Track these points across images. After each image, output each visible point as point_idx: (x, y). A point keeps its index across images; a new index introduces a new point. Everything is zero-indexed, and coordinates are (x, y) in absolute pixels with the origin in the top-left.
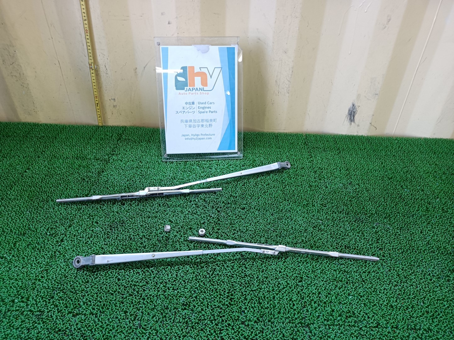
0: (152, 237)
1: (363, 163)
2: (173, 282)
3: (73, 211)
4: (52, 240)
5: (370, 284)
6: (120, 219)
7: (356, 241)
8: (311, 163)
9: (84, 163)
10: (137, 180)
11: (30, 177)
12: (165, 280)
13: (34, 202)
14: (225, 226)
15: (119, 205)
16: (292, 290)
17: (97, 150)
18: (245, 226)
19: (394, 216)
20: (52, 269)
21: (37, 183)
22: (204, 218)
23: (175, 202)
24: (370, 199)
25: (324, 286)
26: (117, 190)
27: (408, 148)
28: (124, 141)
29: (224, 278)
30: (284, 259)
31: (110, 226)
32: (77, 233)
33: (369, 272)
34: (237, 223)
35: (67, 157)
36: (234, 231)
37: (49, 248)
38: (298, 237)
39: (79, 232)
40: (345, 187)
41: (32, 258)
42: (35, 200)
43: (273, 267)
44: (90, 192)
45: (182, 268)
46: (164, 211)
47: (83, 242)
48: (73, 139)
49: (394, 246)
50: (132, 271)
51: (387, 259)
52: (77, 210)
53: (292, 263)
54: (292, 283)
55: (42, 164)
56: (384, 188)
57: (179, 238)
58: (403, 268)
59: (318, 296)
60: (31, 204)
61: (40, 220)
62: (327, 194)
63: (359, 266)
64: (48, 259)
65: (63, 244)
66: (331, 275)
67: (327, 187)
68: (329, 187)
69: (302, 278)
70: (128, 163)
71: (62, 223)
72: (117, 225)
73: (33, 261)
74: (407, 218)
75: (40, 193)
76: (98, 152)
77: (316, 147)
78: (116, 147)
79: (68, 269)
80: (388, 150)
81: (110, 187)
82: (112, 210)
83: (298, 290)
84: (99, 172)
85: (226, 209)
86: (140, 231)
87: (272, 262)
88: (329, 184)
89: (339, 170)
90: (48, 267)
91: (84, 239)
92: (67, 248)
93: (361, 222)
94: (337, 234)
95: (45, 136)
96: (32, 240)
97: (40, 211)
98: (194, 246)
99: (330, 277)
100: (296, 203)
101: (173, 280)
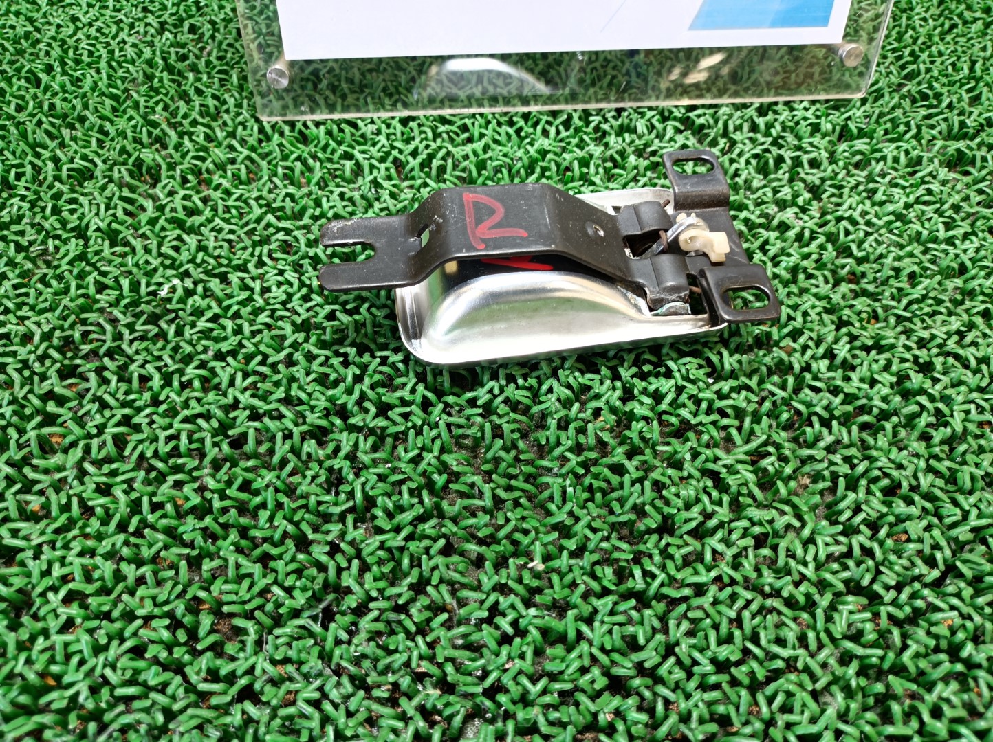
0: (406, 416)
6: (135, 286)
10: (221, 26)
14: (900, 290)
26: (94, 88)
31: (60, 350)
72: (118, 337)
81: (49, 69)
82: (73, 221)
86: (299, 372)
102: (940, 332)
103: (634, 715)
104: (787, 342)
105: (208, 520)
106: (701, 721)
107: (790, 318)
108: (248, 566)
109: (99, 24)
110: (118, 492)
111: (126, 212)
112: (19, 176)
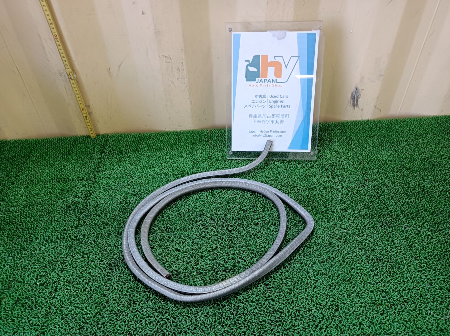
1: (376, 153)
2: (194, 329)
3: (62, 250)
4: (44, 291)
5: (413, 304)
7: (387, 251)
8: (320, 158)
9: (66, 186)
10: (131, 202)
11: (6, 211)
12: (184, 328)
13: (15, 243)
14: (239, 249)
15: (116, 236)
16: (330, 323)
17: (79, 167)
18: (262, 248)
19: (422, 215)
20: (49, 331)
21: (15, 217)
22: (215, 242)
23: (178, 224)
24: (392, 197)
25: (364, 314)
26: (110, 217)
27: (419, 129)
28: (109, 153)
29: (251, 317)
30: (313, 284)
31: (109, 265)
32: (72, 279)
33: (409, 289)
34: (253, 243)
35: (46, 181)
36: (251, 254)
37: (41, 302)
38: (324, 253)
39: (74, 277)
40: (363, 184)
41: (23, 318)
42: (16, 240)
43: (303, 296)
44: (79, 222)
45: (201, 310)
46: (169, 237)
47: (81, 290)
48: (49, 156)
49: (428, 253)
50: (144, 321)
51: (424, 270)
52: (67, 248)
53: (324, 288)
54: (327, 313)
55: (18, 193)
56: (404, 181)
57: (191, 271)
58: (445, 279)
59: (360, 327)
60: (12, 246)
61: (26, 267)
62: (345, 196)
63: (396, 283)
64: (42, 318)
65: (58, 296)
66: (369, 299)
67: (343, 187)
68: (345, 187)
69: (337, 306)
70: (118, 180)
71: (53, 267)
73: (26, 322)
74: (436, 215)
75: (21, 231)
76: (80, 170)
77: (322, 139)
78: (101, 161)
79: (67, 328)
80: (399, 135)
81: (102, 214)
82: (109, 243)
83: (336, 321)
84: (86, 196)
85: (238, 227)
87: (301, 290)
88: (344, 182)
89: (352, 164)
90: (44, 328)
91: (81, 286)
92: (63, 300)
93: (388, 226)
94: (365, 245)
95: (16, 155)
96: (20, 295)
97: (25, 254)
98: (210, 279)
99: (369, 301)
100: (314, 211)
101: (193, 328)
102: (243, 256)
103: (186, 311)
104: (218, 259)
105: (132, 289)
106: (194, 311)
107: (220, 255)
108: (137, 295)
109: (109, 202)
110: (119, 286)
111: (117, 241)
112: (99, 235)
